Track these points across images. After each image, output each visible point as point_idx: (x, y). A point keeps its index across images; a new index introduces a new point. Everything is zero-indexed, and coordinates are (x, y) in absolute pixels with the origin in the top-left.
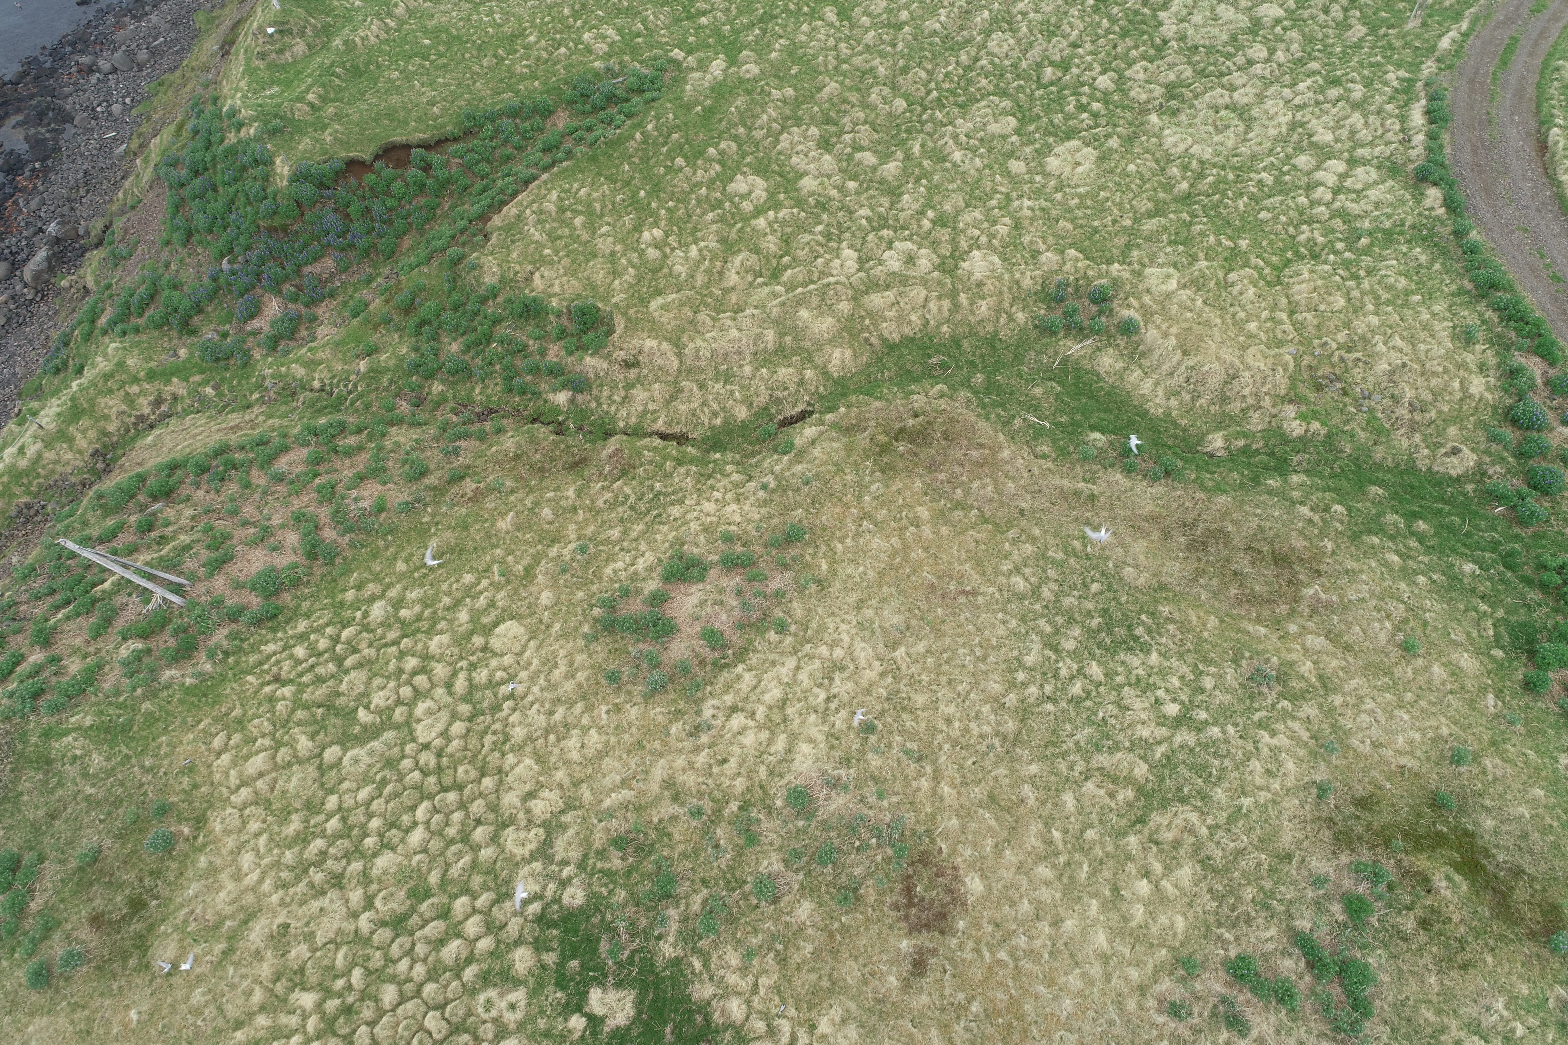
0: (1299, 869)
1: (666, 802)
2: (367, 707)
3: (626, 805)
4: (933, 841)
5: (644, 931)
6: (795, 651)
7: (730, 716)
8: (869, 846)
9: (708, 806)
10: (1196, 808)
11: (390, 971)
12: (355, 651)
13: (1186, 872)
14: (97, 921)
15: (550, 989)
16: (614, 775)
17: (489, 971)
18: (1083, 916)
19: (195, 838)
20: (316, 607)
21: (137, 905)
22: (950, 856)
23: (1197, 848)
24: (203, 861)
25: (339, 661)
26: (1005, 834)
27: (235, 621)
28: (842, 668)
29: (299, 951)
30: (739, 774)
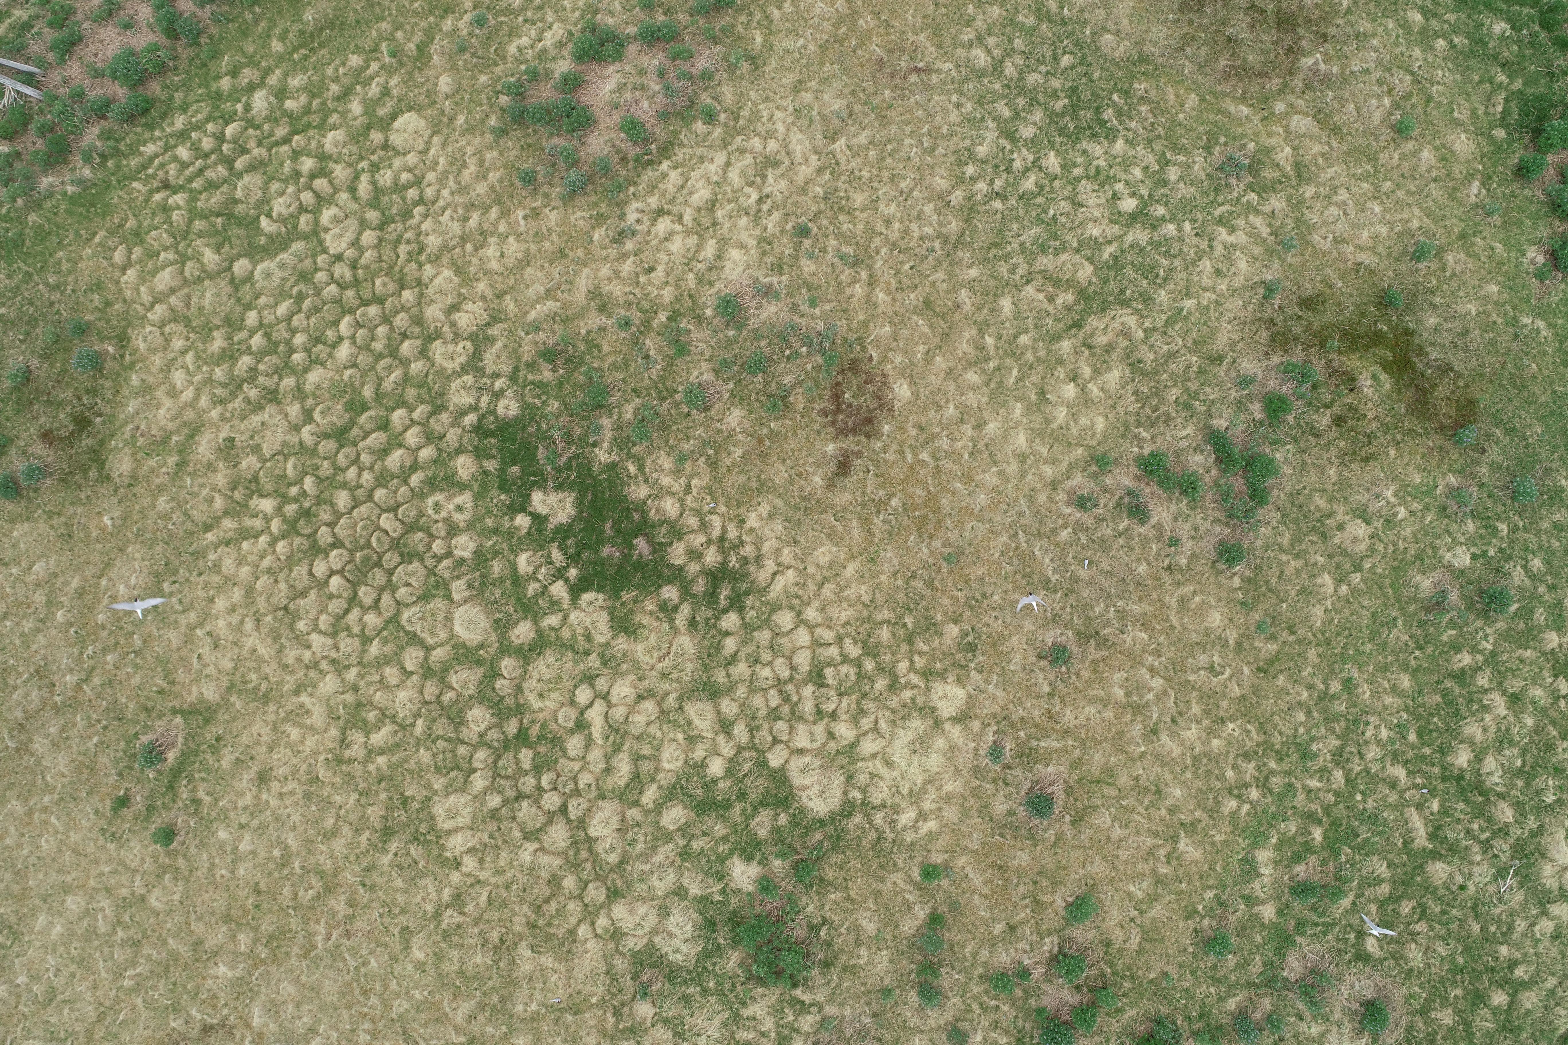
0: (1228, 370)
1: (593, 313)
2: (269, 216)
3: (552, 317)
4: (864, 349)
5: (580, 439)
6: (725, 144)
7: (655, 220)
8: (798, 355)
9: (636, 316)
10: (1136, 311)
11: (340, 478)
12: (244, 151)
13: (1114, 376)
14: (47, 436)
15: (494, 492)
16: (537, 285)
17: (434, 478)
18: (1006, 420)
19: (122, 356)
20: (192, 97)
21: (82, 423)
22: (880, 363)
23: (1129, 352)
24: (135, 380)
25: (229, 163)
26: (937, 341)
27: (103, 117)
28: (776, 164)
29: (249, 463)
30: (667, 283)
